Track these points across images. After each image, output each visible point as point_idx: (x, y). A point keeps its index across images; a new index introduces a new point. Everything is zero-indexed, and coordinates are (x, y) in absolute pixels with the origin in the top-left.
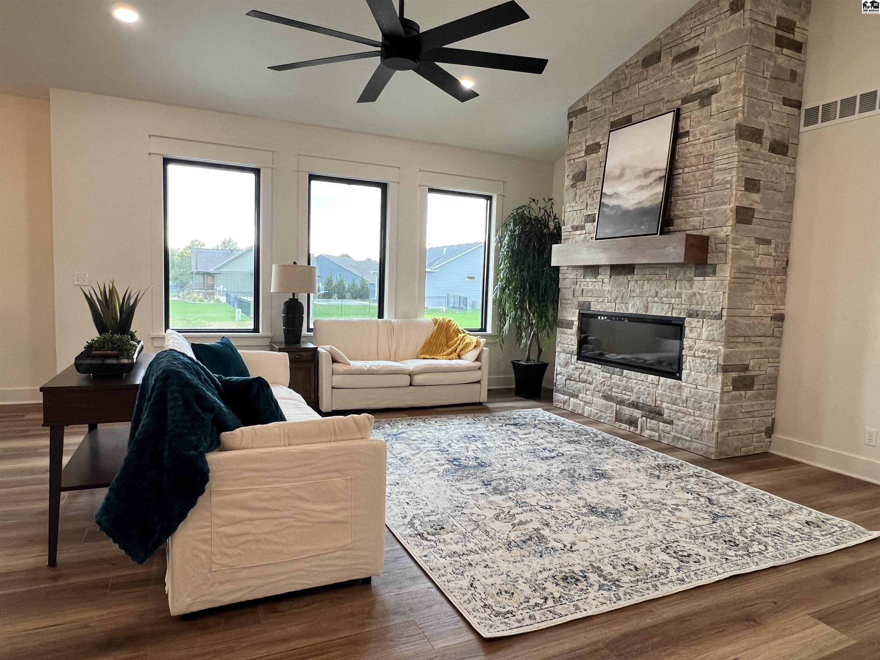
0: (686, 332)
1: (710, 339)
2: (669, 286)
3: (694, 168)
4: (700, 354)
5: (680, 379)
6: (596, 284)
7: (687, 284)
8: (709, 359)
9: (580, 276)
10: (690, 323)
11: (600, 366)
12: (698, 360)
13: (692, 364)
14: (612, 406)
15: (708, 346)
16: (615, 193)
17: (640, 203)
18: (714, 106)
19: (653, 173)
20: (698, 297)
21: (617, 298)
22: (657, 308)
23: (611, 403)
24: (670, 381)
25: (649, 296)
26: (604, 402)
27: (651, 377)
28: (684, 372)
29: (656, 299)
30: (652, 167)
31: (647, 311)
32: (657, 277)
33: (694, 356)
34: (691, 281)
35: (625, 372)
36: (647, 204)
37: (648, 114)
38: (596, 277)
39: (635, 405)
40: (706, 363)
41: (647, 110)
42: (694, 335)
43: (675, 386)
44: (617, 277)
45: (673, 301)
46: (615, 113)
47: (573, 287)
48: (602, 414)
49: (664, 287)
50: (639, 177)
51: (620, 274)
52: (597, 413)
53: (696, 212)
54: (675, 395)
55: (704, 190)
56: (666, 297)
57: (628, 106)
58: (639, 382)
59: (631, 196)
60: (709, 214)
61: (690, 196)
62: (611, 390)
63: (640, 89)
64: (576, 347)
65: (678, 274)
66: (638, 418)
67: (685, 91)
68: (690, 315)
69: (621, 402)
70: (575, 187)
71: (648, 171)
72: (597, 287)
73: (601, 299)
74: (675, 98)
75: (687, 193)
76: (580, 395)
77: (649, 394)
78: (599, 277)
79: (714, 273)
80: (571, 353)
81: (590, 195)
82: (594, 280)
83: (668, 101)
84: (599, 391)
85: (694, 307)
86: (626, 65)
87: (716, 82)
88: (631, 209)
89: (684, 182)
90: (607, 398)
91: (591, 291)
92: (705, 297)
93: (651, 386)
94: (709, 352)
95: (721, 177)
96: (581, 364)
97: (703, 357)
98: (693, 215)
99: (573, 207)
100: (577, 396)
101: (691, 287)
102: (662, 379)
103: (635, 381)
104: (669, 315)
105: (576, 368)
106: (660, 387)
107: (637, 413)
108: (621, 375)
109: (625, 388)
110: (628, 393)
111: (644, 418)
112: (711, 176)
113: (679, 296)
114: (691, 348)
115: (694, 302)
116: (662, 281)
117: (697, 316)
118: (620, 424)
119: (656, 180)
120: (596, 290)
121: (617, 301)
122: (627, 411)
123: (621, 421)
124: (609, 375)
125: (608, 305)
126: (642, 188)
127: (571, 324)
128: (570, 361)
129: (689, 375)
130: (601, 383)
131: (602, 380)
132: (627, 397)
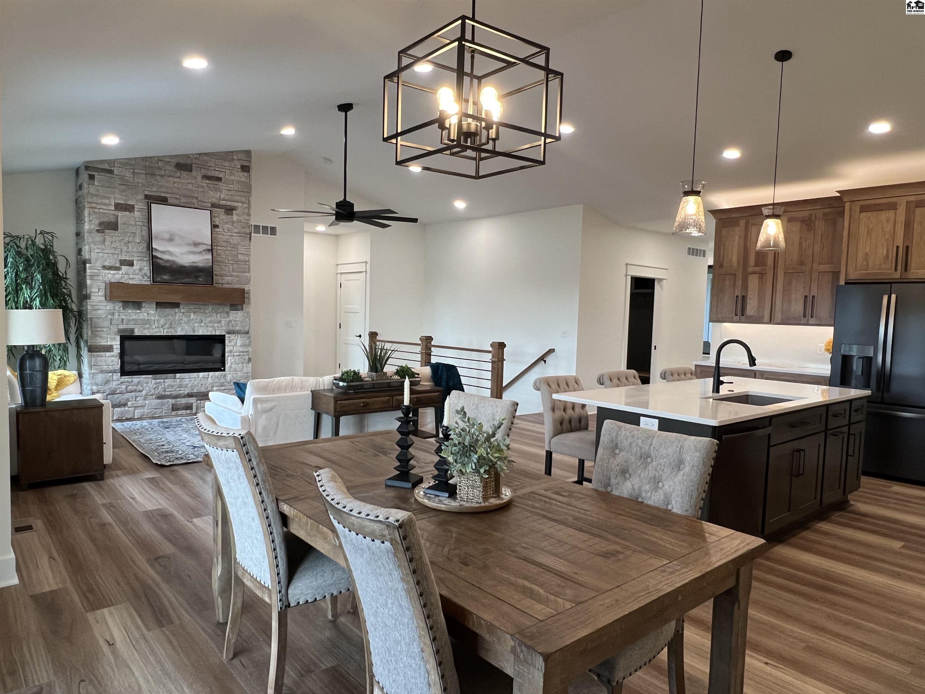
0: (226, 342)
1: (243, 344)
2: (211, 316)
3: (224, 248)
4: (238, 354)
5: (224, 370)
6: (141, 315)
7: (226, 315)
8: (244, 355)
9: (120, 308)
10: (229, 337)
11: (151, 376)
12: (236, 358)
13: (232, 361)
14: (167, 402)
15: (242, 349)
16: (168, 251)
17: (193, 262)
18: (235, 218)
19: (202, 245)
20: (233, 322)
21: (165, 325)
22: (203, 330)
23: (166, 400)
24: (217, 373)
25: (196, 323)
26: (159, 401)
27: (201, 374)
28: (227, 366)
29: (202, 324)
30: (200, 241)
31: (194, 332)
32: (202, 311)
33: (234, 356)
34: (228, 313)
35: (178, 375)
36: (201, 265)
37: (183, 203)
38: (139, 309)
39: (190, 395)
40: (241, 358)
41: (183, 200)
42: (233, 343)
43: (222, 375)
44: (163, 310)
45: (216, 325)
46: (149, 189)
47: (110, 317)
48: (157, 410)
49: (208, 317)
50: (190, 245)
51: (166, 307)
52: (152, 411)
53: (229, 274)
54: (222, 380)
55: (232, 262)
56: (211, 322)
57: (164, 189)
58: (192, 380)
59: (184, 256)
60: (237, 276)
61: (222, 264)
62: (165, 391)
63: (175, 182)
64: (119, 366)
65: (218, 308)
66: (193, 403)
67: (214, 200)
68: (228, 333)
69: (176, 397)
70: (103, 233)
71: (196, 242)
72: (141, 317)
73: (147, 326)
74: (206, 201)
75: (221, 262)
76: (129, 403)
77: (202, 385)
78: (143, 310)
79: (242, 309)
80: (114, 372)
81: (125, 244)
82: (138, 311)
83: (200, 201)
84: (152, 395)
85: (231, 328)
86: (160, 159)
87: (235, 204)
88: (186, 265)
89: (218, 255)
90: (161, 397)
91: (134, 320)
92: (239, 323)
93: (203, 379)
94: (243, 352)
95: (243, 258)
96: (126, 378)
97: (240, 355)
98: (226, 275)
99: (102, 249)
100: (125, 405)
101: (228, 317)
102: (211, 374)
103: (188, 380)
104: (213, 334)
105: (122, 383)
106: (209, 379)
107: (192, 400)
108: (175, 378)
109: (180, 386)
110: (182, 389)
111: (199, 401)
112: (236, 256)
113: (220, 322)
114: (231, 351)
115: (231, 325)
116: (206, 314)
117: (234, 333)
118: (176, 412)
119: (204, 250)
120: (140, 319)
121: (166, 326)
122: (183, 401)
123: (178, 409)
124: (162, 381)
125: (156, 330)
126: (194, 253)
127: (110, 348)
128: (111, 378)
129: (230, 367)
130: (155, 388)
131: (155, 386)
132: (182, 392)
